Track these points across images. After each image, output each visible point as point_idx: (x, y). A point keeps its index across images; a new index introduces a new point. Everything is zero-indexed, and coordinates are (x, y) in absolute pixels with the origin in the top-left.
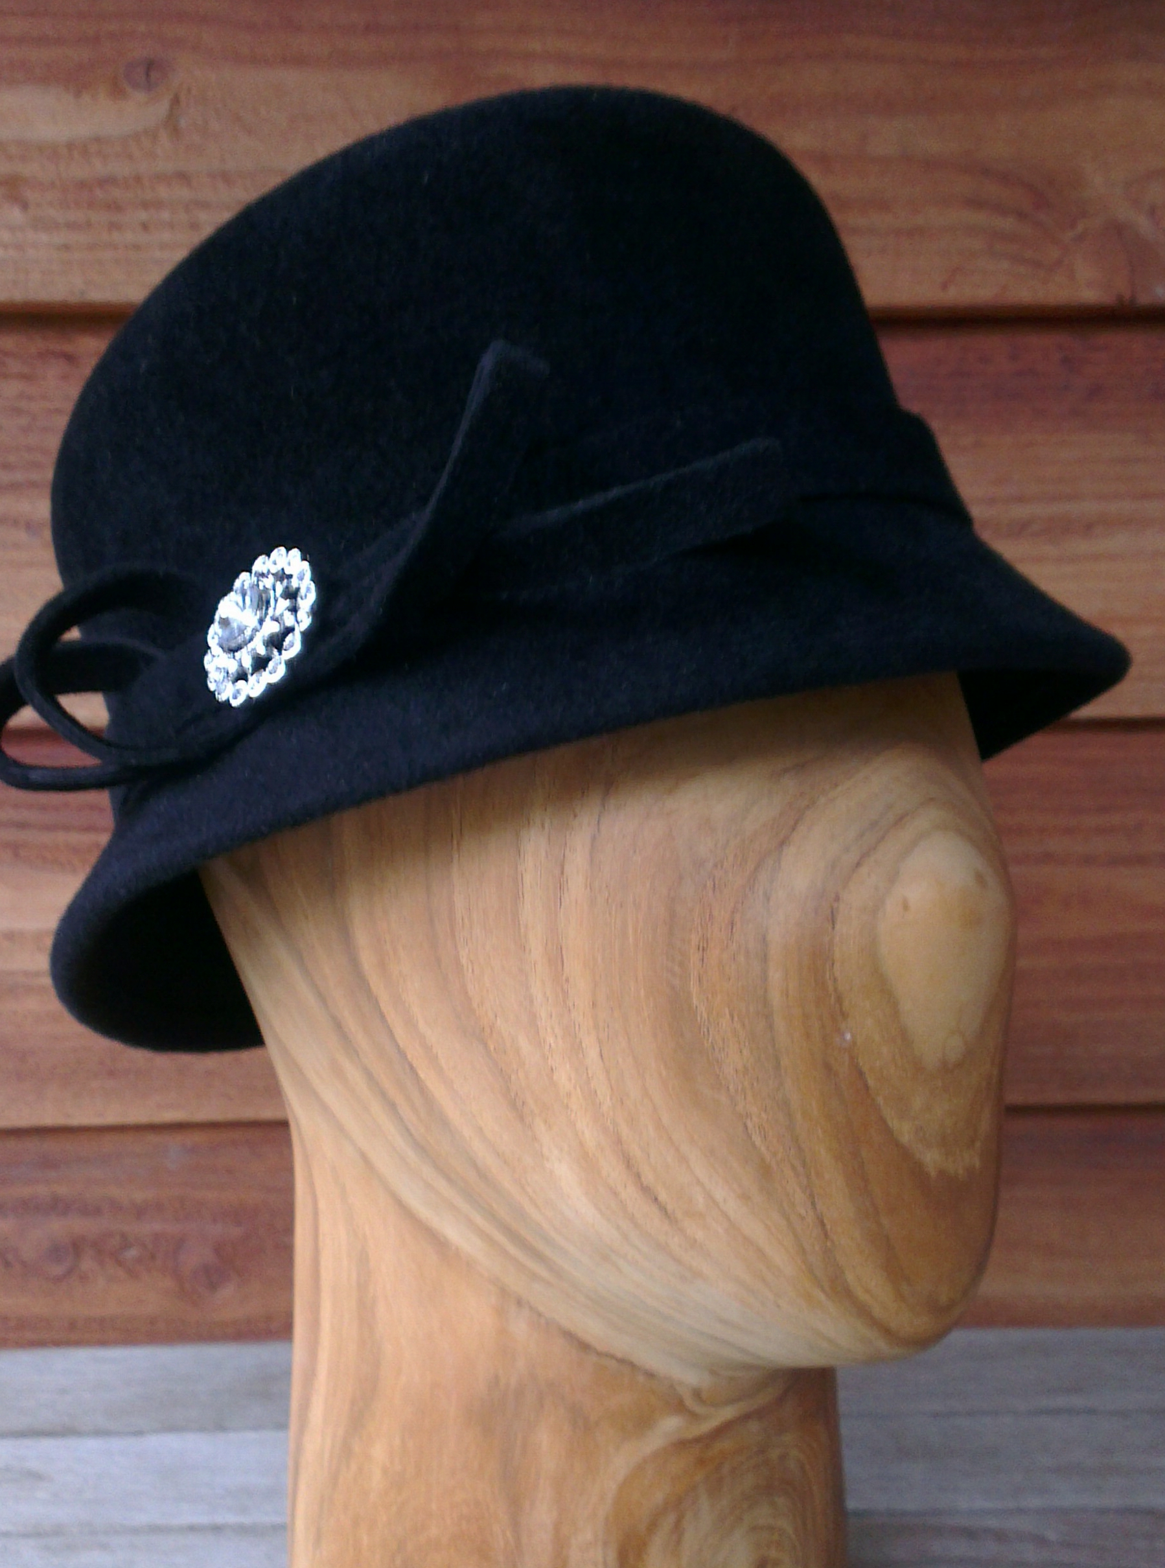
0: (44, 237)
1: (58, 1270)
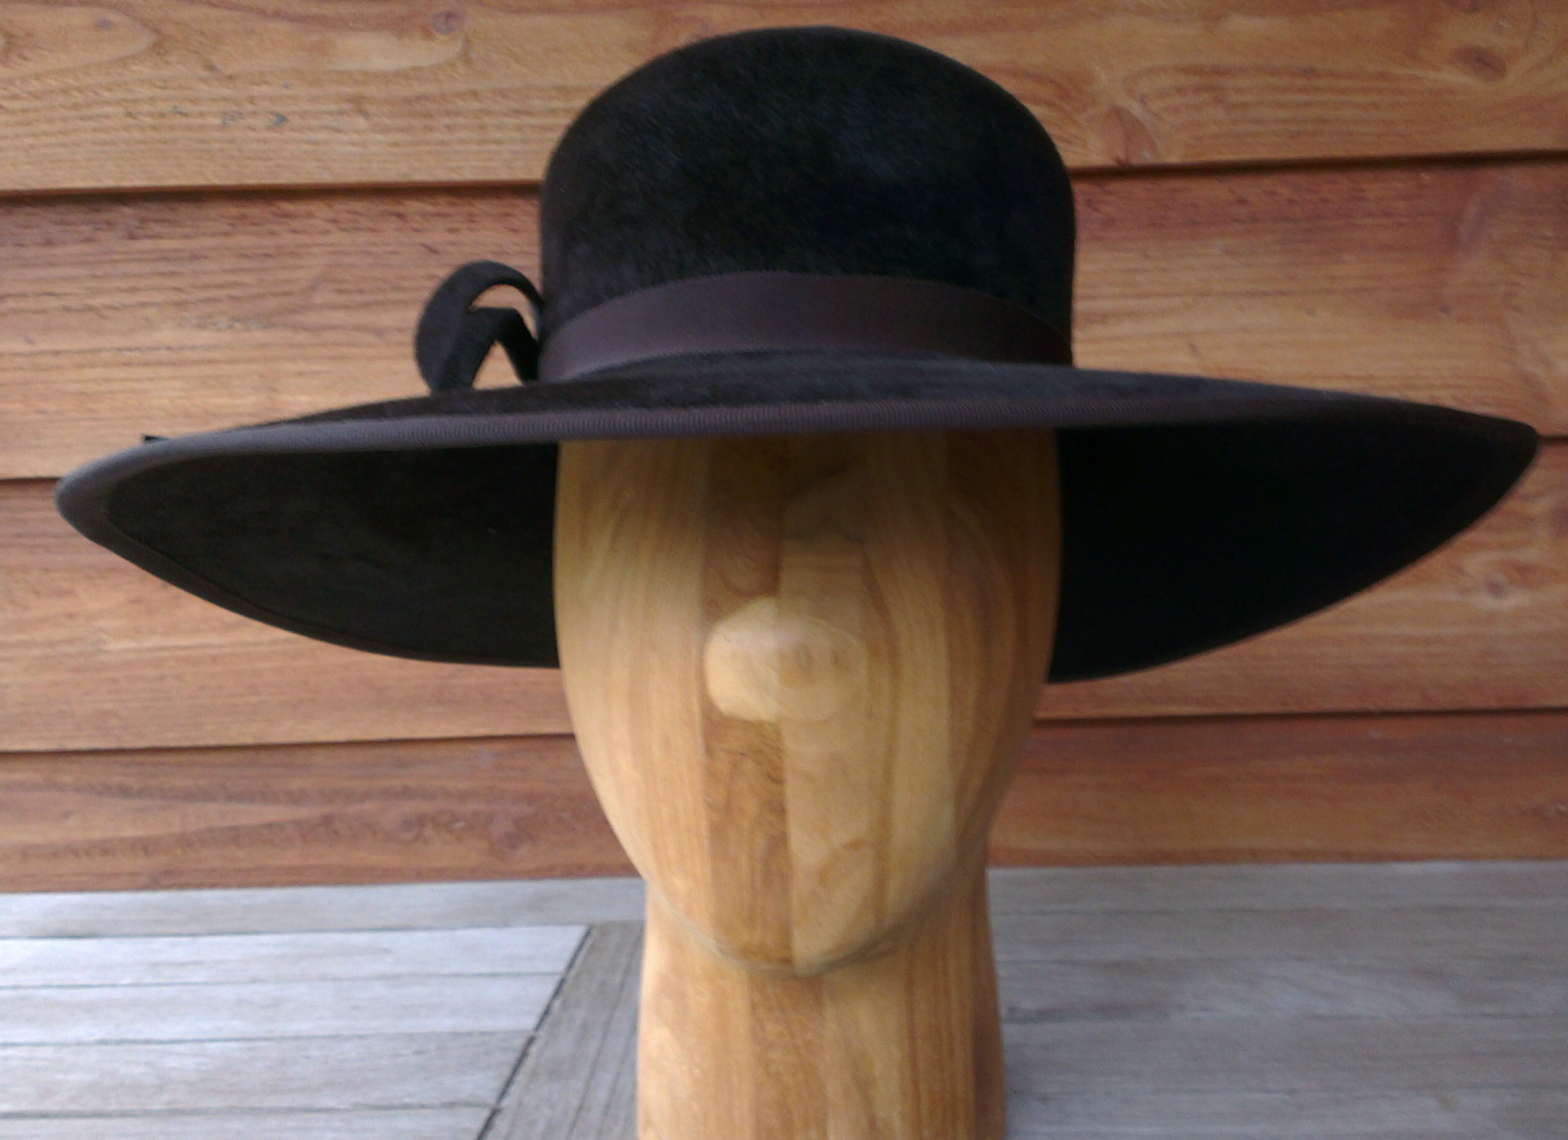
1: (409, 836)
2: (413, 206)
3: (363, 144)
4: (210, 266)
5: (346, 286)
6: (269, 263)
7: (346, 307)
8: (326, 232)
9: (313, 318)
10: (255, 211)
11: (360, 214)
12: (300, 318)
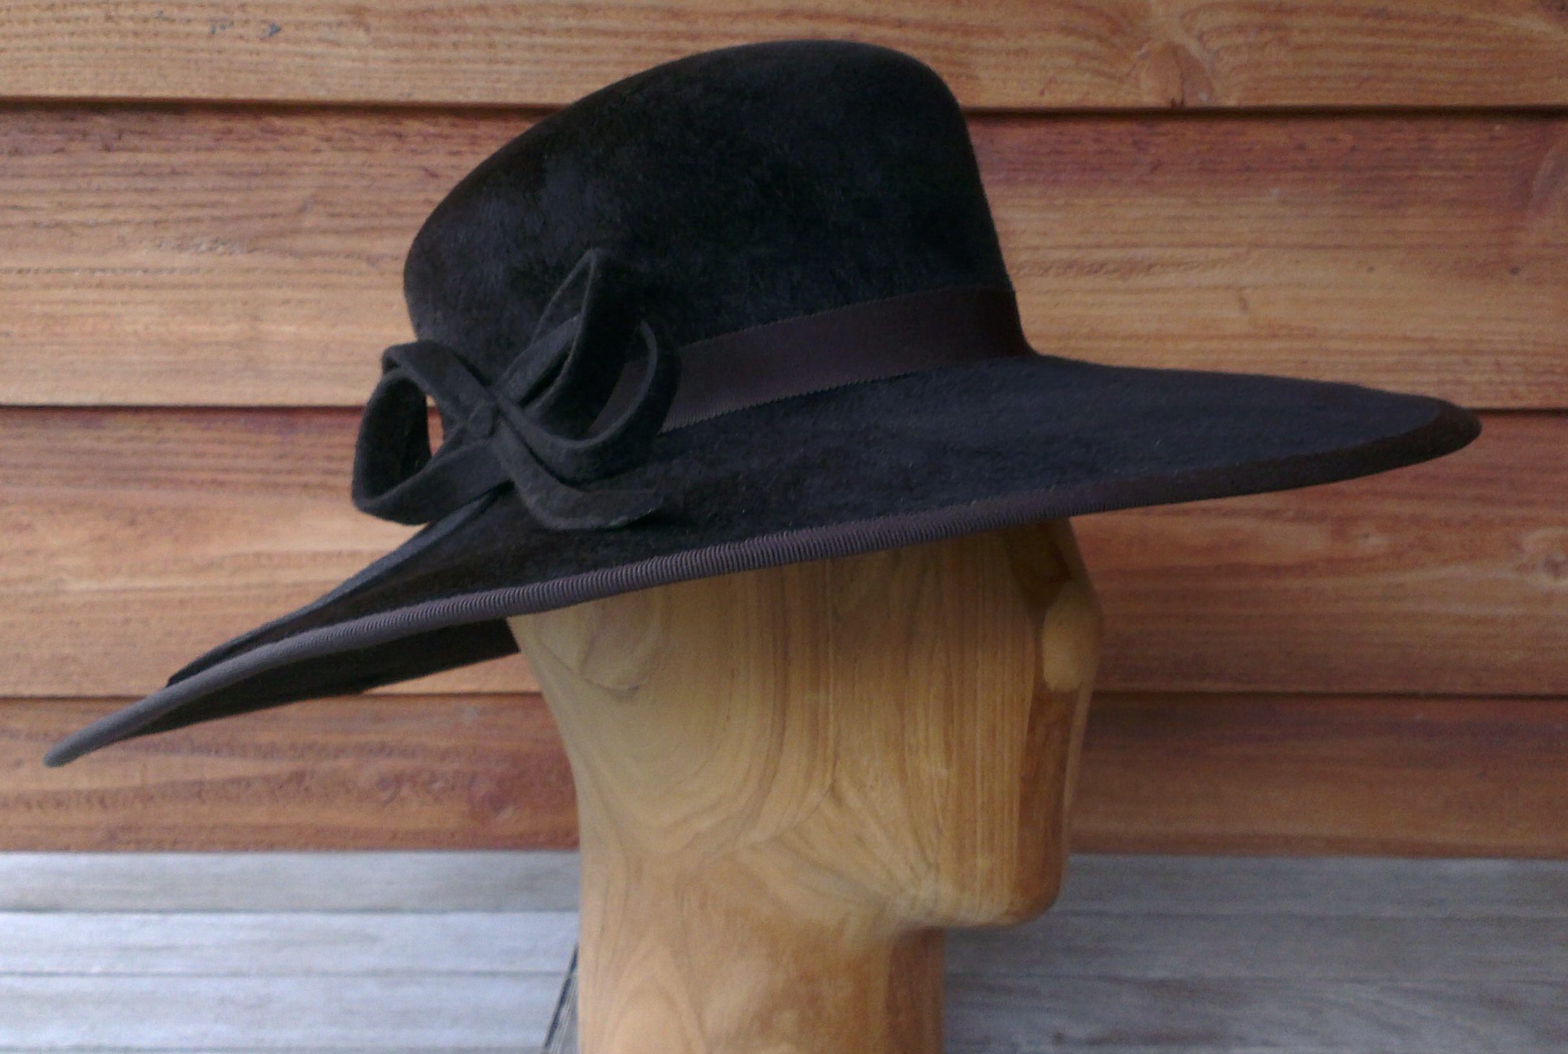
0: (381, 53)
1: (385, 795)
2: (412, 126)
3: (364, 60)
4: (190, 183)
5: (337, 210)
6: (255, 182)
7: (337, 232)
8: (317, 151)
9: (301, 243)
10: (243, 126)
11: (355, 133)
12: (287, 242)
